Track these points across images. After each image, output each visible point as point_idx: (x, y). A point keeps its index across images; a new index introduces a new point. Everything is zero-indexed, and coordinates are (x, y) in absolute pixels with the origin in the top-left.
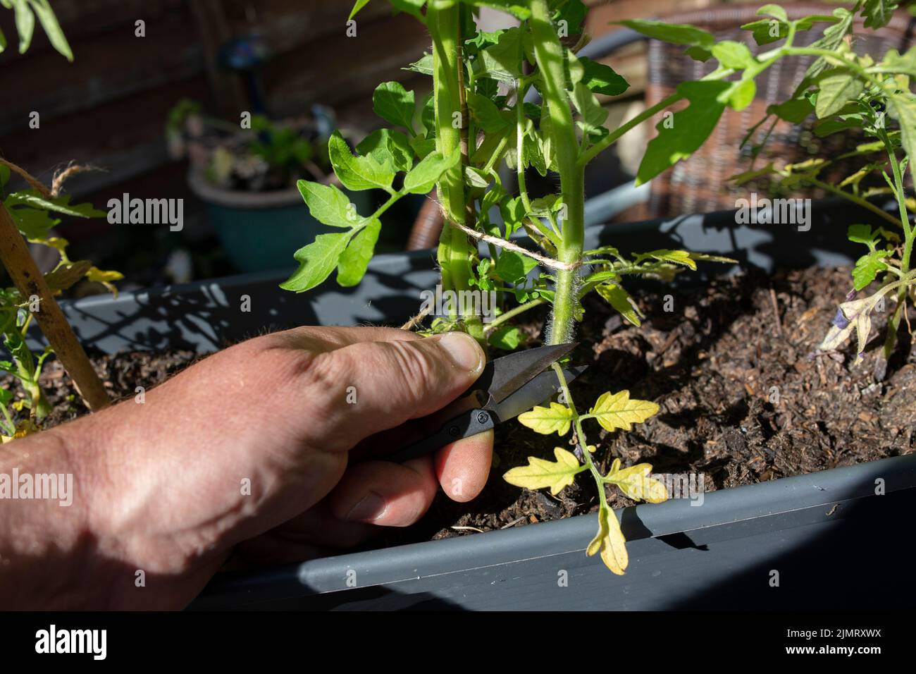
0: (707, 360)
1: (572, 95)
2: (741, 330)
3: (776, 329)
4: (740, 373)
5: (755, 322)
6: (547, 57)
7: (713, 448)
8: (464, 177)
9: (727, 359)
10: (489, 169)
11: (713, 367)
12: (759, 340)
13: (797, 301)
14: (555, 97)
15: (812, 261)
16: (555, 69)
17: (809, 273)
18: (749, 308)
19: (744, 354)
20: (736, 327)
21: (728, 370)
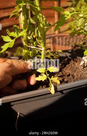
0: (63, 70)
1: (44, 22)
2: (68, 66)
3: (73, 65)
4: (68, 71)
5: (70, 65)
6: (40, 16)
7: (65, 80)
8: (27, 38)
9: (66, 70)
10: (31, 37)
11: (64, 71)
12: (71, 67)
13: (75, 62)
14: (41, 23)
15: (77, 58)
16: (41, 18)
17: (76, 59)
18: (68, 63)
19: (69, 69)
20: (67, 66)
21: (67, 71)
